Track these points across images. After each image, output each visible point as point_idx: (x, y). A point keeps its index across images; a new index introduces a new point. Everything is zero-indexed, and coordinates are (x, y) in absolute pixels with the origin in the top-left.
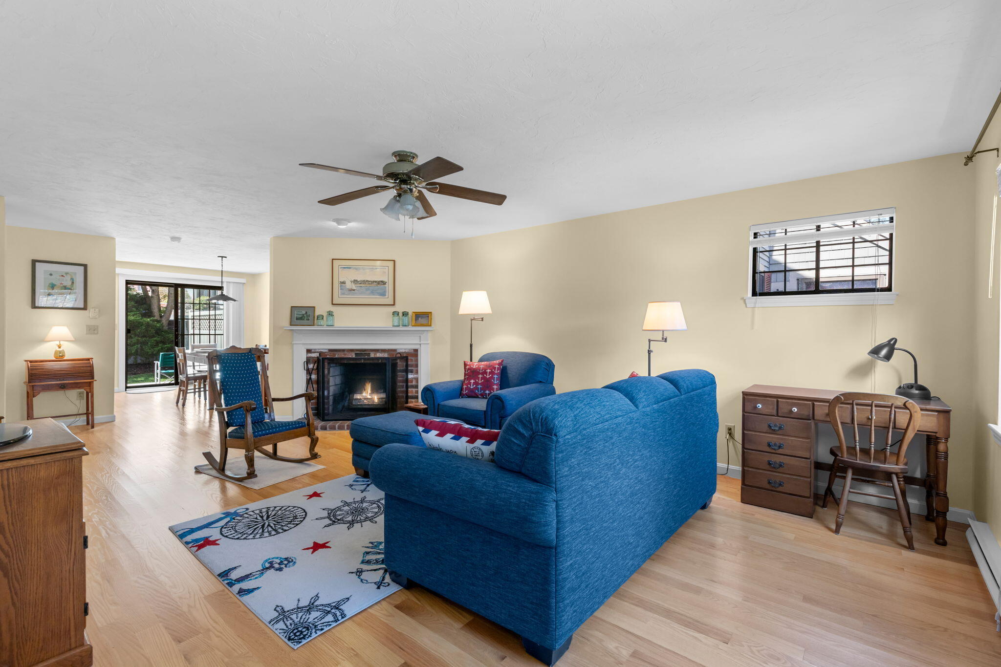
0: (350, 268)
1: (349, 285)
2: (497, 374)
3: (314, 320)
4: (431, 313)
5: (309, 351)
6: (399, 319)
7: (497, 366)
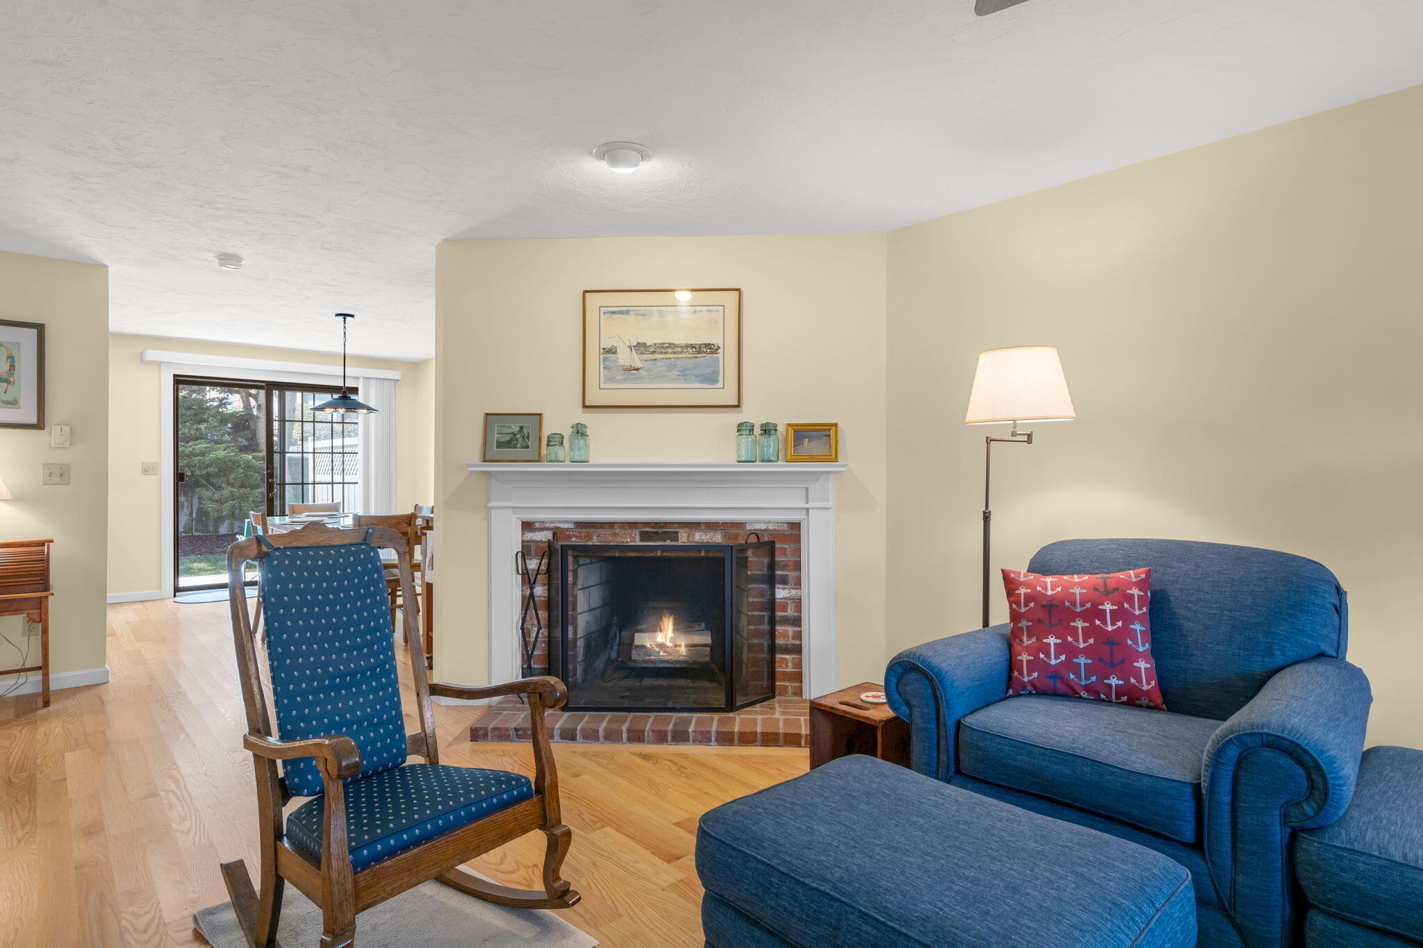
0: (627, 313)
1: (625, 357)
2: (1140, 618)
3: (540, 447)
4: (835, 425)
5: (527, 526)
6: (755, 443)
7: (1136, 592)
